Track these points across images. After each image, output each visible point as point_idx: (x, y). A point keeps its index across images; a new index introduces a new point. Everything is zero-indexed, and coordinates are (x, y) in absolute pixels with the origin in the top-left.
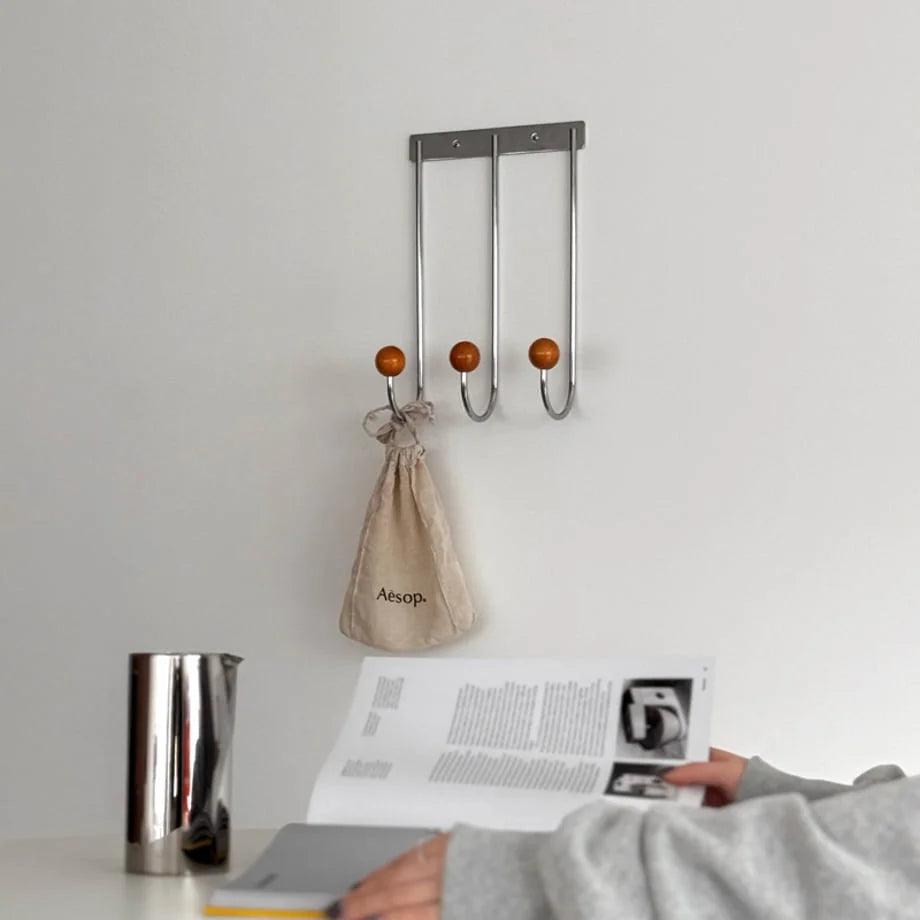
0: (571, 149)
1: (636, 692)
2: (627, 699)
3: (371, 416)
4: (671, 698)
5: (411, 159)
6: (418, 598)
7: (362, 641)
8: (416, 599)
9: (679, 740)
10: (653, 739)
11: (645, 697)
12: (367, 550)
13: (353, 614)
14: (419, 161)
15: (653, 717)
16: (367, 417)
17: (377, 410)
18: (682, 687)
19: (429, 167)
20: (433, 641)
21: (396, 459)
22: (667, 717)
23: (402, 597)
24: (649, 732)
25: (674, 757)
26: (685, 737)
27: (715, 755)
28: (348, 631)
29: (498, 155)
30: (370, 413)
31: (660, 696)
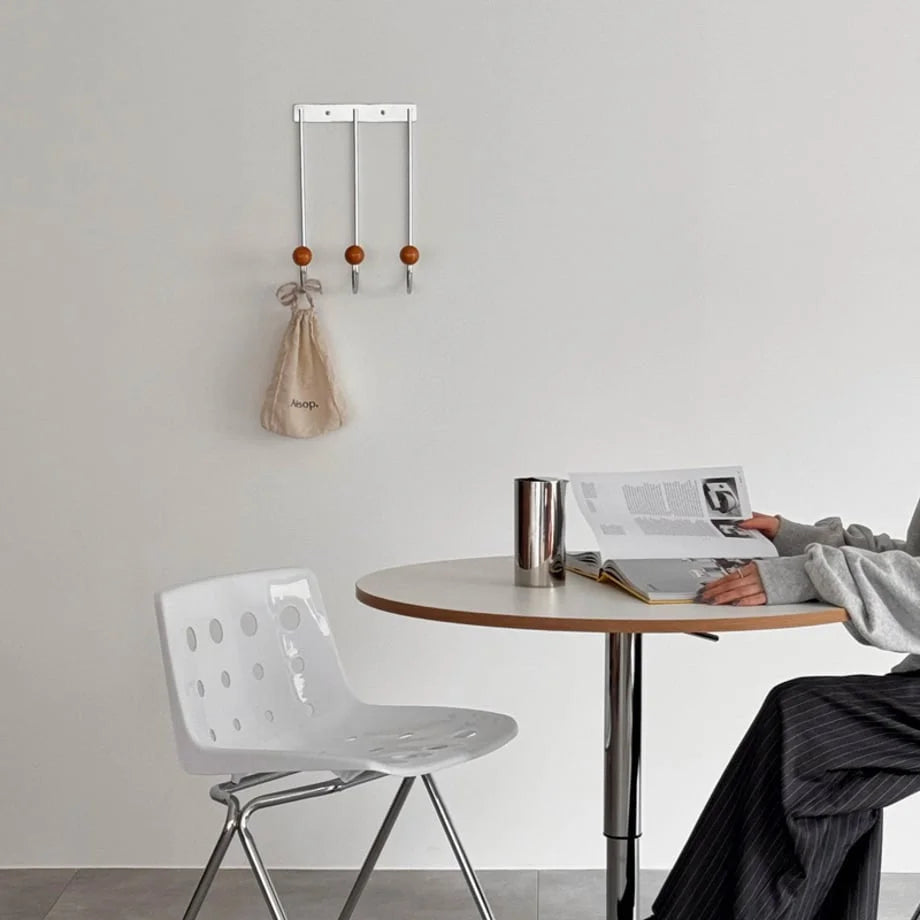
1: (709, 485)
2: (706, 490)
3: (281, 289)
4: (726, 487)
6: (312, 405)
7: (277, 432)
8: (310, 405)
9: (736, 507)
10: (724, 508)
11: (714, 487)
12: (283, 375)
13: (273, 415)
15: (721, 497)
17: (286, 285)
18: (731, 481)
21: (301, 317)
22: (728, 497)
23: (302, 404)
24: (721, 504)
25: (737, 516)
26: (739, 506)
27: (756, 515)
28: (267, 426)
30: (282, 286)
31: (721, 487)
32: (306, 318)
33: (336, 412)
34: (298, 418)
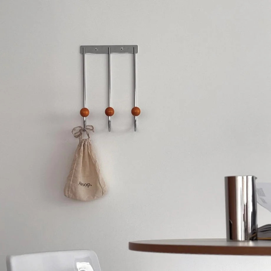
0: (134, 53)
3: (74, 129)
5: (81, 53)
6: (89, 185)
7: (72, 198)
8: (88, 185)
12: (75, 170)
13: (70, 189)
14: (84, 54)
16: (73, 130)
17: (76, 127)
19: (87, 56)
20: (96, 197)
21: (84, 143)
23: (84, 184)
28: (67, 194)
29: (110, 53)
30: (74, 128)
32: (86, 143)
33: (100, 187)
34: (82, 191)
